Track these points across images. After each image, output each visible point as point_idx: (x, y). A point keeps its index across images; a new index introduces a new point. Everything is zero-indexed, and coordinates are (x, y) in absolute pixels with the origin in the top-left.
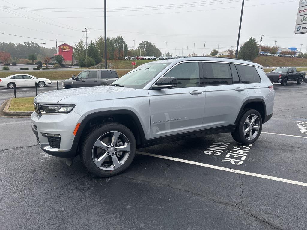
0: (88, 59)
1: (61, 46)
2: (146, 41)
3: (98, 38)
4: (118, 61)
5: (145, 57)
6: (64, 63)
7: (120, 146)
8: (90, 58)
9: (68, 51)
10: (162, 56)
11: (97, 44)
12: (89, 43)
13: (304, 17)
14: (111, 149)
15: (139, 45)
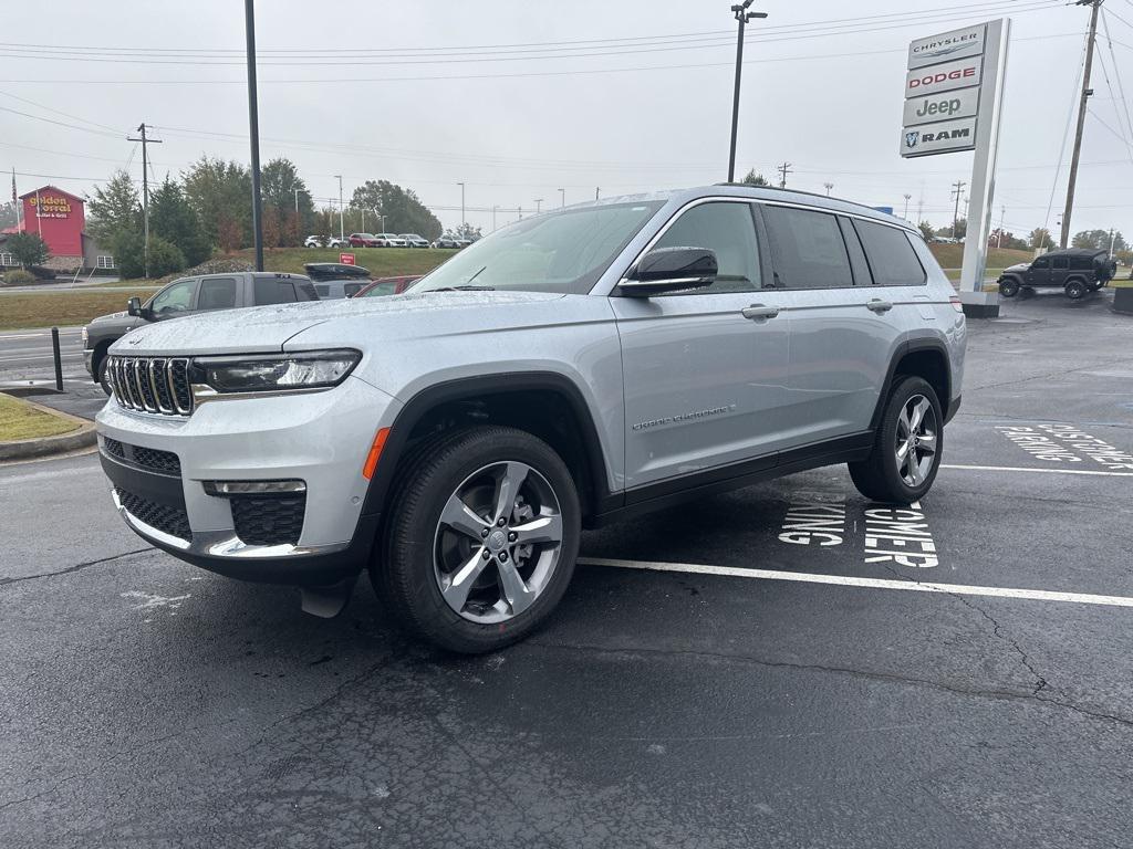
0: (152, 246)
1: (32, 195)
2: (380, 182)
3: (194, 167)
4: (277, 253)
5: (384, 237)
6: (47, 266)
7: (524, 521)
8: (162, 243)
9: (64, 216)
10: (445, 234)
11: (189, 188)
12: (156, 185)
13: (926, 102)
14: (497, 535)
15: (356, 193)
